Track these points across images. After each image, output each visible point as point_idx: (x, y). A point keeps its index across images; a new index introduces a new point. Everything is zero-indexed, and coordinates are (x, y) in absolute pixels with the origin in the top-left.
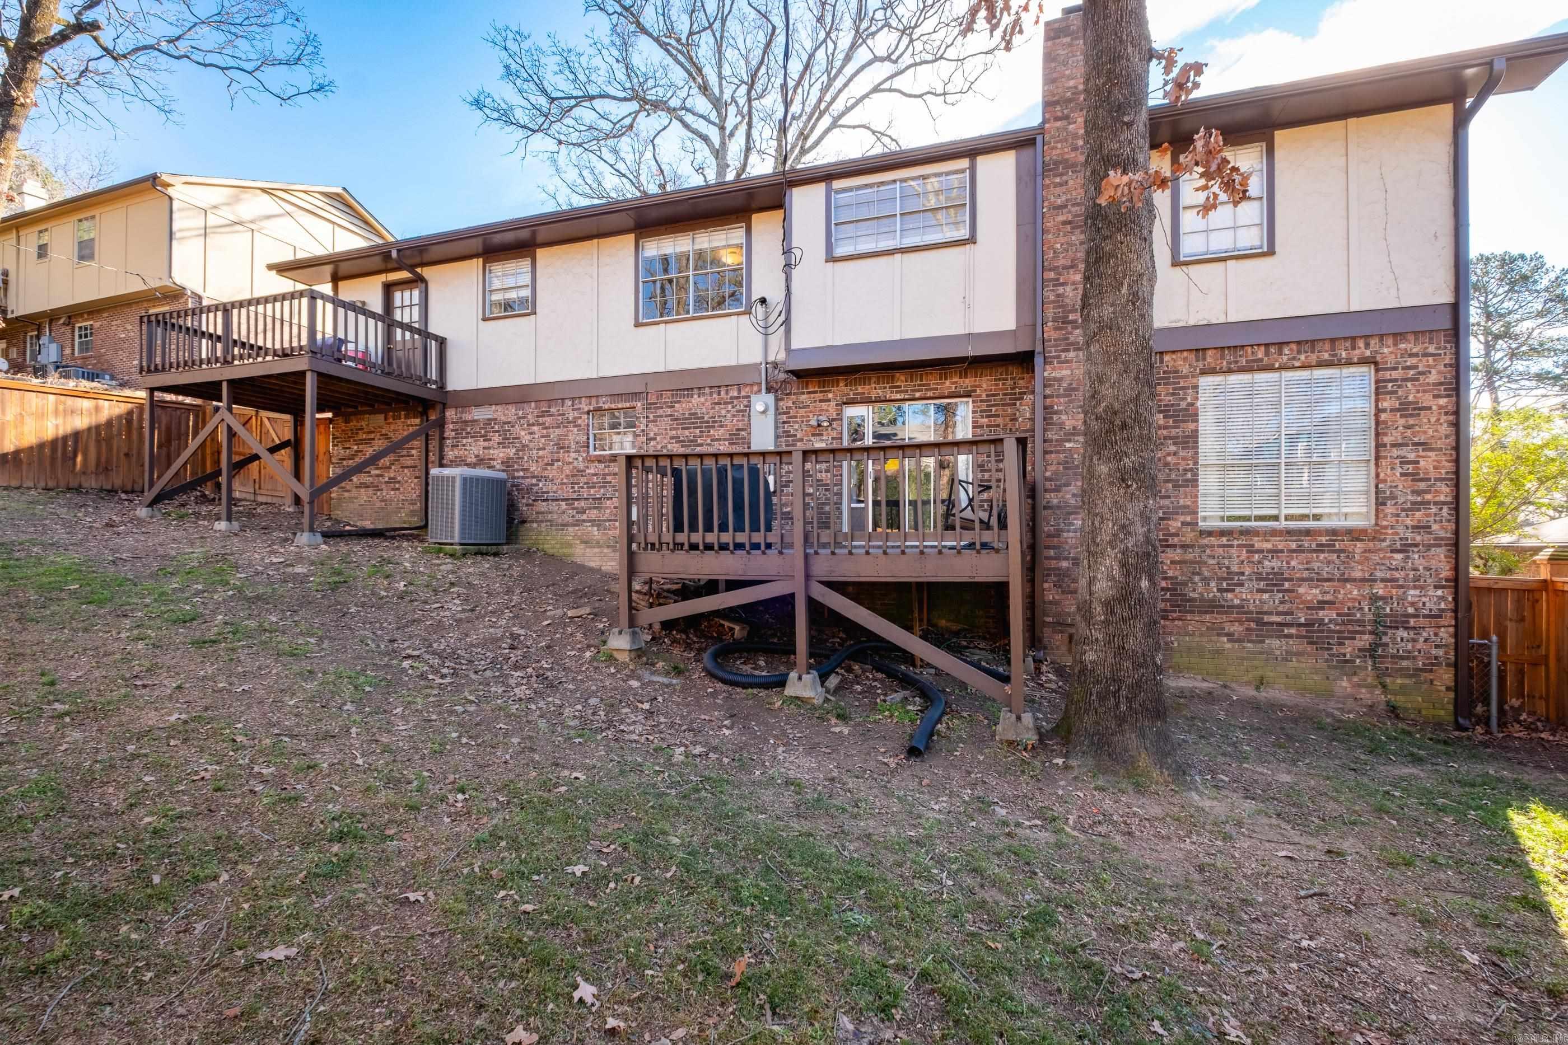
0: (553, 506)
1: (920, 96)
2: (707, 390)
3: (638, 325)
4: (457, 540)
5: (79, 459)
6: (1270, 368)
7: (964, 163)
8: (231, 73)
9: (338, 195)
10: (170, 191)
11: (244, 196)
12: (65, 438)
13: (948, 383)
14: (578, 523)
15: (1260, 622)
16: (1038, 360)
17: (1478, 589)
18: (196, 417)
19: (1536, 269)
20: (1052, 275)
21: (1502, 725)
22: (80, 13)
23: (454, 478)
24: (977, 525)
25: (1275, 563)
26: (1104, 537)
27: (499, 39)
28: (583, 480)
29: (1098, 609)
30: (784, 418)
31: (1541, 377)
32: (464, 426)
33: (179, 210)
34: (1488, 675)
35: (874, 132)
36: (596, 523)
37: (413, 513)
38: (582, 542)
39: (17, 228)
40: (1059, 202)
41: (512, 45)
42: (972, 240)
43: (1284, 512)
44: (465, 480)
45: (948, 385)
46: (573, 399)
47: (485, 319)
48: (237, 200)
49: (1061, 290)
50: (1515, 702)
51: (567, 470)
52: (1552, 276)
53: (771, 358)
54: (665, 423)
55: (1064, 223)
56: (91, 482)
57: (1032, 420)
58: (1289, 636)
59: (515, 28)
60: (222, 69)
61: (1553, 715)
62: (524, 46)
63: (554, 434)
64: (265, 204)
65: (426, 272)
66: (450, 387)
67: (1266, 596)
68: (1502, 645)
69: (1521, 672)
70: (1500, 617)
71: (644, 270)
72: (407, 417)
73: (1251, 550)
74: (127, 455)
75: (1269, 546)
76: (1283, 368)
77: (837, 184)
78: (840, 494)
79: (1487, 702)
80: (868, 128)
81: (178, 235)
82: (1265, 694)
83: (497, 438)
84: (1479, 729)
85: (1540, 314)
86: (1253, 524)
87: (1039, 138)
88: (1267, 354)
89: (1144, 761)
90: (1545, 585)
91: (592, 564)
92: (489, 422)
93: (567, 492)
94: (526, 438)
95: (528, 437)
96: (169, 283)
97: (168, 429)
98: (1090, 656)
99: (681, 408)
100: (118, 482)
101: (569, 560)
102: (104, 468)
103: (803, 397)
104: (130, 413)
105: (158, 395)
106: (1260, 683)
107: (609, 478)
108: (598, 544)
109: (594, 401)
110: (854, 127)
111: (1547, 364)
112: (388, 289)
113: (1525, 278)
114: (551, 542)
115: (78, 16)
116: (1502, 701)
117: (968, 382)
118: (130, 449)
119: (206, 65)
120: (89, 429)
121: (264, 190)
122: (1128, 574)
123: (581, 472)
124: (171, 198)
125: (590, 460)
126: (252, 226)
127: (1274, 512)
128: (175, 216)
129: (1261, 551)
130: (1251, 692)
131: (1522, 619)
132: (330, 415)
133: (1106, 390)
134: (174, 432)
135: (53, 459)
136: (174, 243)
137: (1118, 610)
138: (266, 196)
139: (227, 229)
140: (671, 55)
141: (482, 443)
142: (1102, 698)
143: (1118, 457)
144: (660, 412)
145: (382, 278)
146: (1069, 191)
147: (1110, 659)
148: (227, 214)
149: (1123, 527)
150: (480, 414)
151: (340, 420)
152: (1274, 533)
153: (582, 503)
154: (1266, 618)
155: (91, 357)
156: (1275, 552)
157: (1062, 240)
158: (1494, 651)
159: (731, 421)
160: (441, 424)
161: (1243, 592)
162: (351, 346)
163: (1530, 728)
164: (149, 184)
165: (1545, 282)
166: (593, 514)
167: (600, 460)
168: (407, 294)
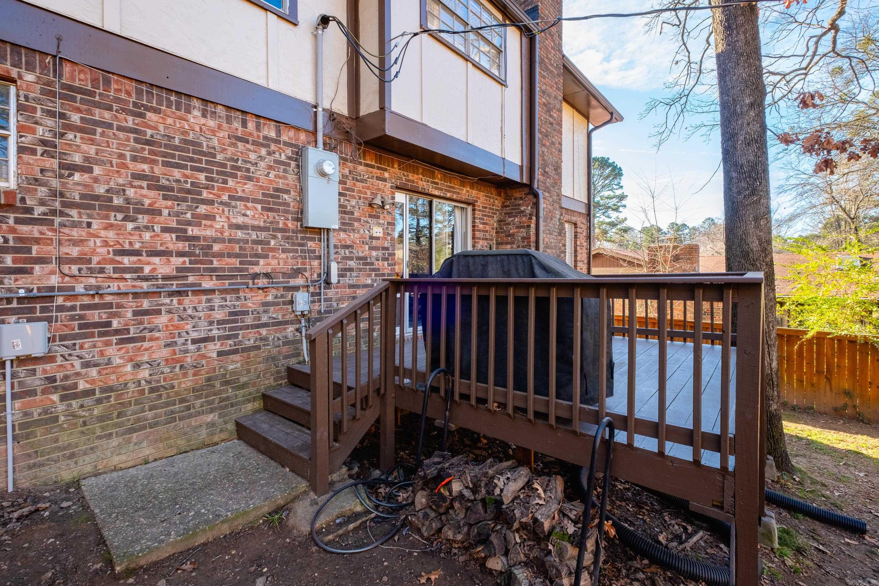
42: (506, 84)
53: (326, 104)
103: (361, 168)
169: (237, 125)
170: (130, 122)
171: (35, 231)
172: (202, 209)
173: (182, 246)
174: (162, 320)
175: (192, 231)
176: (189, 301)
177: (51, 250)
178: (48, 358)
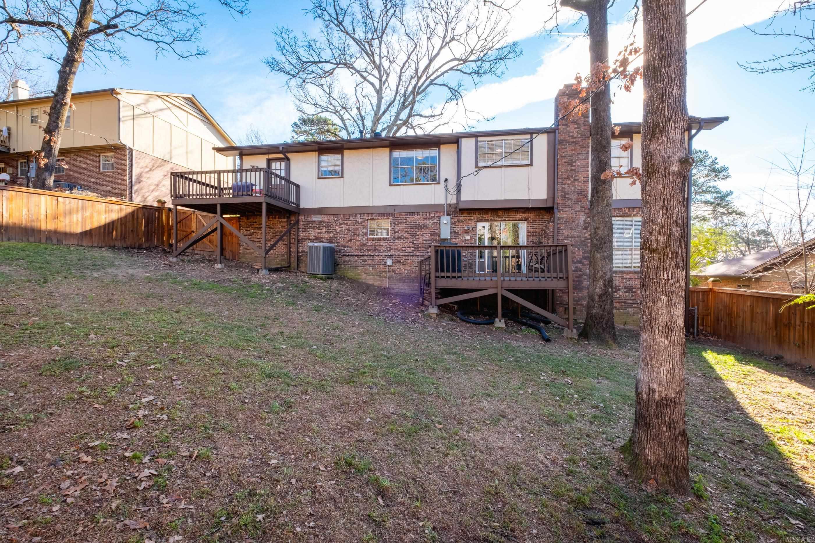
0: (351, 258)
1: (470, 74)
2: (421, 214)
3: (390, 185)
4: (321, 273)
5: (114, 233)
6: (630, 216)
7: (528, 136)
8: (160, 44)
9: (189, 98)
10: (119, 96)
11: (151, 100)
12: (109, 224)
13: (518, 215)
14: (363, 265)
15: (625, 303)
16: (556, 210)
17: (692, 291)
18: (159, 213)
19: (705, 157)
20: (561, 181)
21: (698, 335)
22: (110, 20)
23: (320, 247)
24: (540, 270)
25: (631, 283)
26: (598, 276)
27: (278, 33)
28: (365, 248)
29: (597, 298)
30: (454, 226)
31: (706, 203)
32: (307, 224)
33: (124, 106)
34: (694, 319)
35: (449, 88)
36: (372, 266)
37: (283, 260)
38: (365, 273)
39: (17, 106)
40: (563, 155)
41: (285, 36)
42: (531, 165)
43: (634, 265)
44: (324, 248)
45: (518, 216)
46: (361, 214)
47: (319, 178)
48: (147, 101)
49: (564, 186)
50: (701, 328)
51: (358, 243)
52: (711, 160)
53: (448, 202)
54: (402, 226)
55: (565, 162)
56: (118, 244)
57: (554, 232)
58: (634, 307)
59: (286, 28)
60: (156, 42)
61: (712, 332)
62: (291, 36)
63: (352, 228)
64: (158, 104)
65: (289, 155)
66: (301, 207)
67: (627, 294)
68: (698, 309)
69: (703, 319)
70: (698, 300)
71: (393, 162)
72: (279, 218)
73: (623, 278)
74: (132, 231)
75: (628, 277)
76: (634, 216)
77: (479, 139)
78: (475, 256)
79: (693, 328)
80: (447, 86)
81: (122, 119)
82: (627, 327)
83: (324, 229)
84: (691, 337)
85: (707, 176)
86: (623, 269)
87: (557, 131)
88: (629, 211)
89: (610, 341)
90: (711, 290)
91: (370, 283)
92: (320, 222)
93: (358, 253)
94: (338, 230)
95: (339, 229)
96: (118, 142)
97: (148, 218)
98: (594, 311)
99: (410, 220)
100: (129, 243)
101: (361, 280)
102: (123, 237)
103: (461, 218)
104: (134, 212)
105: (178, 207)
106: (625, 323)
107: (377, 247)
108: (372, 274)
109: (370, 215)
110: (441, 85)
111: (708, 197)
112: (269, 161)
113: (701, 160)
114: (351, 273)
115: (109, 22)
116: (698, 328)
117: (526, 216)
118: (133, 228)
119: (148, 40)
120: (118, 219)
121: (158, 96)
122: (606, 287)
123: (365, 245)
124: (119, 100)
125: (369, 240)
126: (154, 114)
127: (630, 265)
128: (121, 110)
129: (626, 279)
130: (622, 326)
131: (704, 301)
132: (238, 216)
133: (600, 232)
134: (150, 220)
135: (104, 232)
136: (121, 123)
137: (603, 297)
138: (159, 100)
139: (144, 116)
140: (359, 45)
141: (317, 231)
142: (598, 324)
143: (603, 252)
144: (400, 221)
145: (267, 156)
146: (567, 151)
147: (601, 312)
148: (144, 108)
149: (604, 273)
150: (317, 218)
151: (244, 219)
152: (631, 272)
153: (365, 258)
154: (627, 301)
155: (63, 176)
156: (630, 279)
157: (564, 168)
158: (696, 311)
159: (431, 225)
160: (298, 222)
161: (620, 292)
162: (258, 187)
163: (706, 336)
164: (109, 92)
165: (708, 162)
166: (370, 262)
167: (373, 240)
168: (278, 164)
169: (425, 216)
170: (404, 221)
171: (391, 244)
172: (417, 237)
173: (413, 245)
174: (409, 261)
175: (415, 242)
176: (414, 257)
177: (393, 247)
178: (392, 266)
